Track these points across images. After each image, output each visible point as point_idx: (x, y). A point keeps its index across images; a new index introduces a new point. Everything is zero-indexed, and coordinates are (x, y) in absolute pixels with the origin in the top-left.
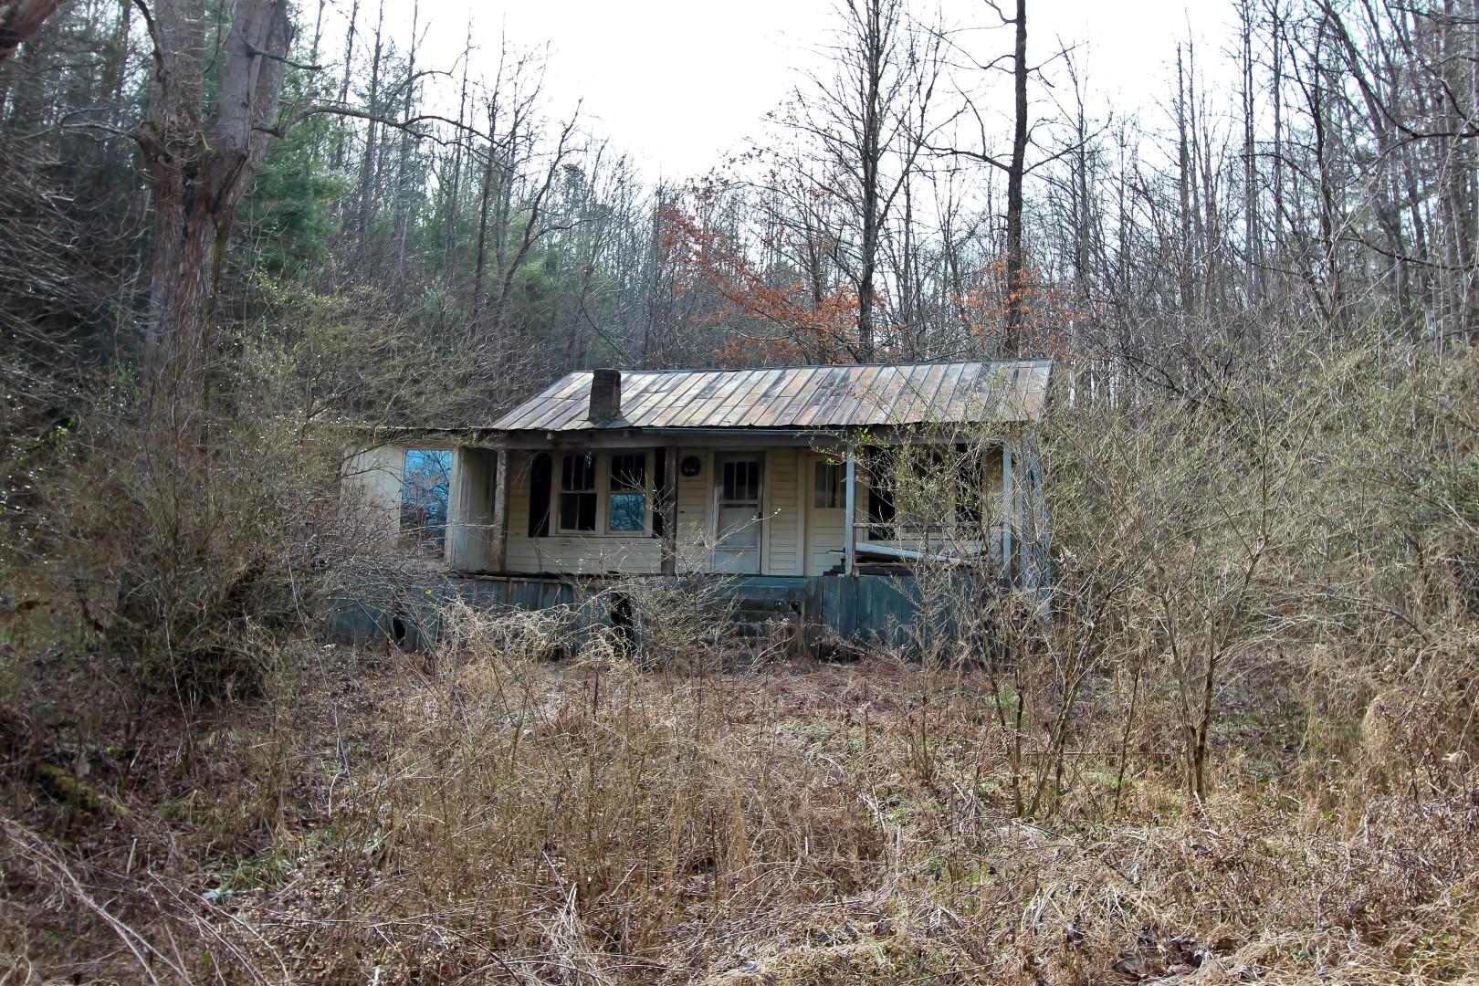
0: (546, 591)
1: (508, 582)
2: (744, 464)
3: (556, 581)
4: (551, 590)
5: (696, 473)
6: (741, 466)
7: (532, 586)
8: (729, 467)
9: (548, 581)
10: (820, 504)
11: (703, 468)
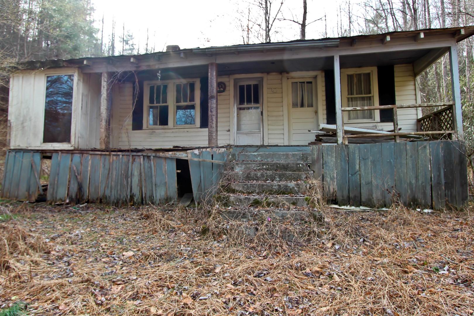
0: (134, 160)
1: (110, 155)
2: (250, 85)
3: (139, 154)
4: (137, 160)
5: (223, 91)
6: (249, 86)
7: (125, 157)
8: (242, 88)
9: (135, 154)
10: (295, 105)
11: (227, 88)
